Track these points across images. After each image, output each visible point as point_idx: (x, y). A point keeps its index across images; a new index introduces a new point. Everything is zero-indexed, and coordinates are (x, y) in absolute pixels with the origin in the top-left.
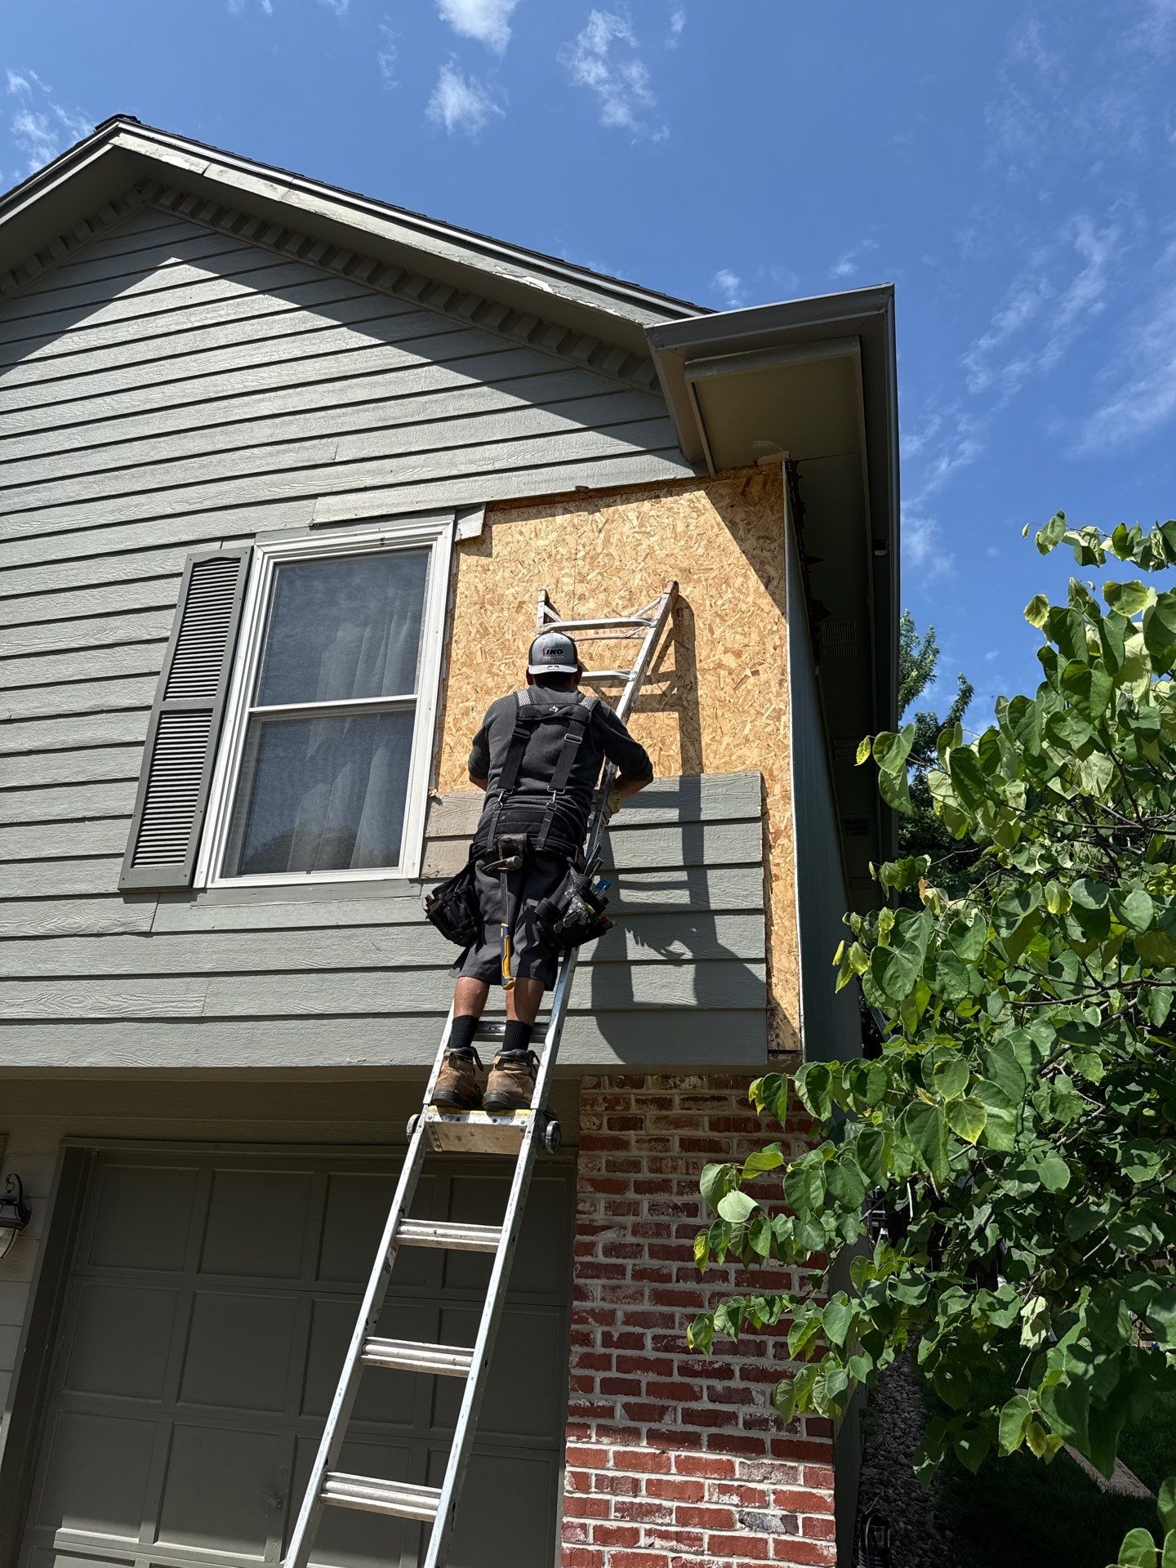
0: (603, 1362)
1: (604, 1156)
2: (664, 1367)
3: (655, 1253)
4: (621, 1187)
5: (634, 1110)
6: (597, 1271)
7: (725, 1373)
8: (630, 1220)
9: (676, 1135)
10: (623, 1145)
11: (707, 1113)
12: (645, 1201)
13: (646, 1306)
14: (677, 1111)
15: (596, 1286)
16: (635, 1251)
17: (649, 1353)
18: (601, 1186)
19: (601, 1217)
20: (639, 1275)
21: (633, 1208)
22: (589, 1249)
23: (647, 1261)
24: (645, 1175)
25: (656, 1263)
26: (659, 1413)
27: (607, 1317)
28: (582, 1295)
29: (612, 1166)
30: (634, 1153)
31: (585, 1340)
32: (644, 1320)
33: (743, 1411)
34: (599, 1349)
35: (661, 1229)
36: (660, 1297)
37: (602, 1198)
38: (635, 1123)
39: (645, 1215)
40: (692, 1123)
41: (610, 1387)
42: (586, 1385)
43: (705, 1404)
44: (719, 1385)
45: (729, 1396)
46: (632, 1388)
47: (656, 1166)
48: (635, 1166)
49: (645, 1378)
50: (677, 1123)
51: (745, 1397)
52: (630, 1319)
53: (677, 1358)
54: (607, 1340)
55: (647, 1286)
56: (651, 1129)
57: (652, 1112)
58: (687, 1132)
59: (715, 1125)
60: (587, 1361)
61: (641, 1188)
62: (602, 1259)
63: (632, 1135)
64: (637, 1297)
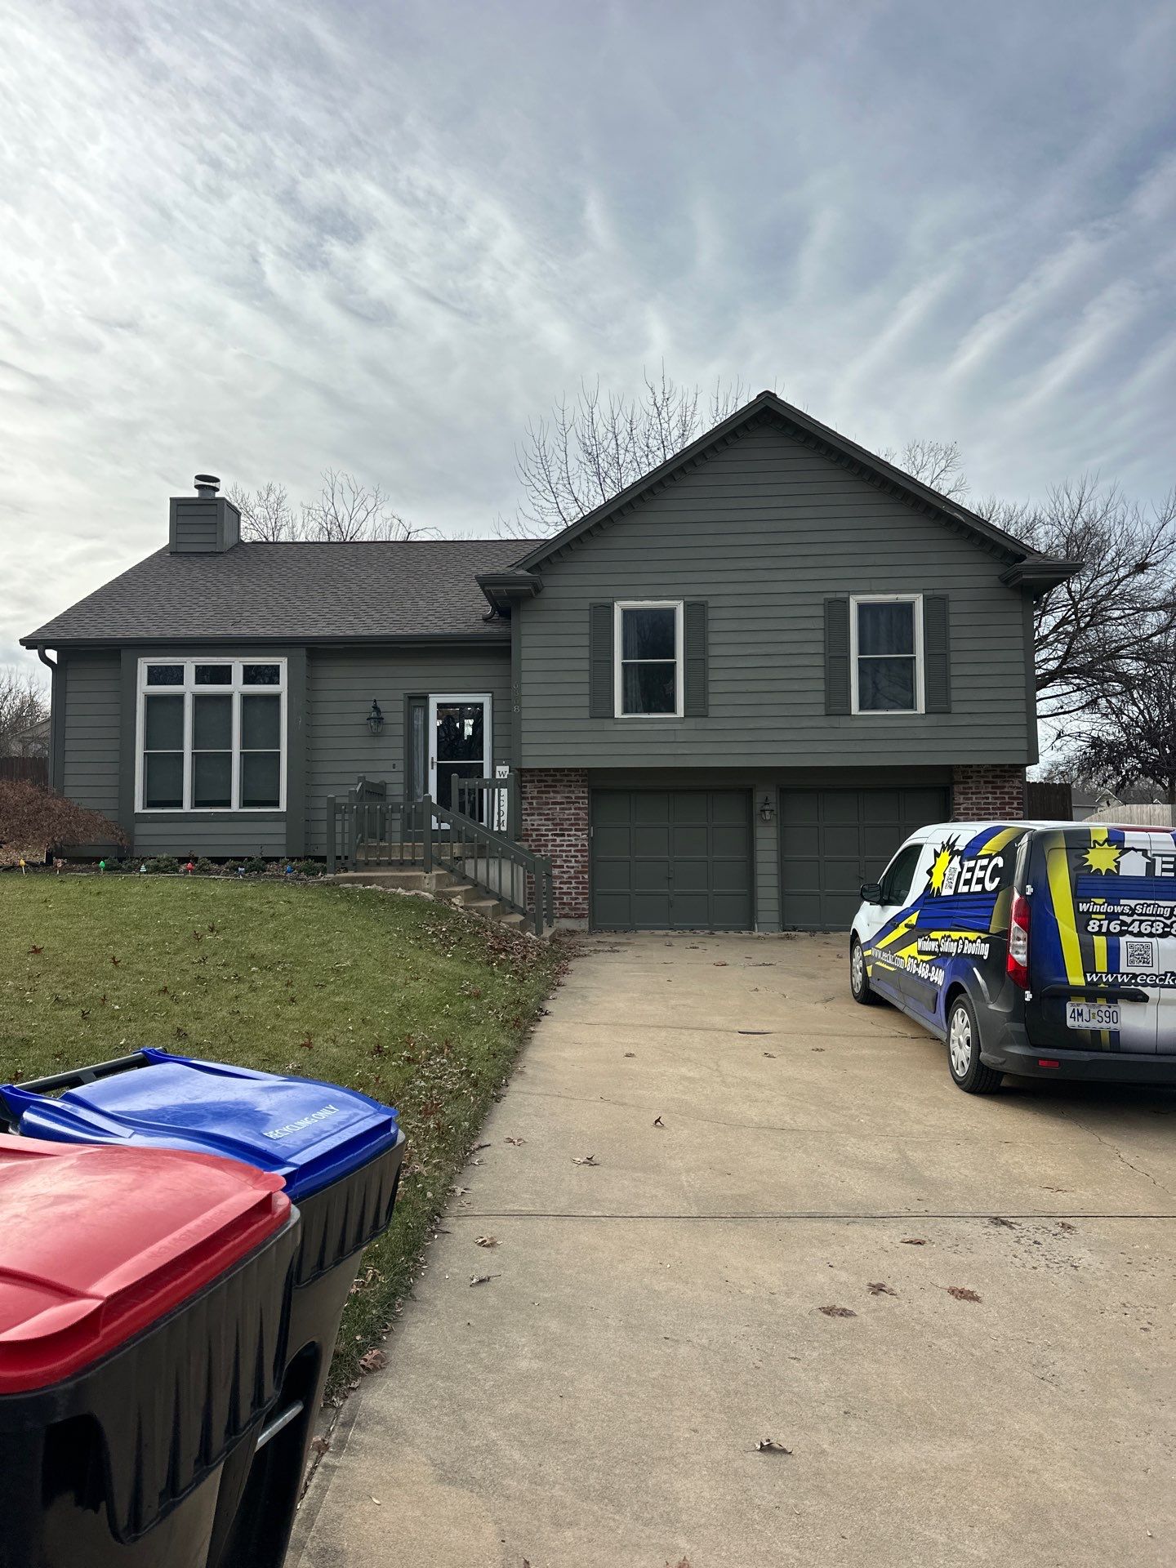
5: (970, 774)
6: (962, 814)
8: (970, 801)
11: (990, 774)
12: (974, 796)
14: (982, 774)
15: (961, 818)
16: (972, 809)
18: (961, 793)
19: (961, 801)
20: (973, 814)
21: (971, 799)
22: (959, 809)
23: (975, 811)
24: (974, 790)
25: (978, 812)
29: (964, 788)
30: (970, 785)
35: (979, 803)
37: (962, 797)
38: (971, 777)
39: (974, 800)
40: (987, 777)
47: (977, 788)
48: (971, 788)
50: (982, 777)
55: (975, 817)
56: (974, 779)
57: (976, 774)
58: (985, 779)
59: (993, 777)
62: (962, 811)
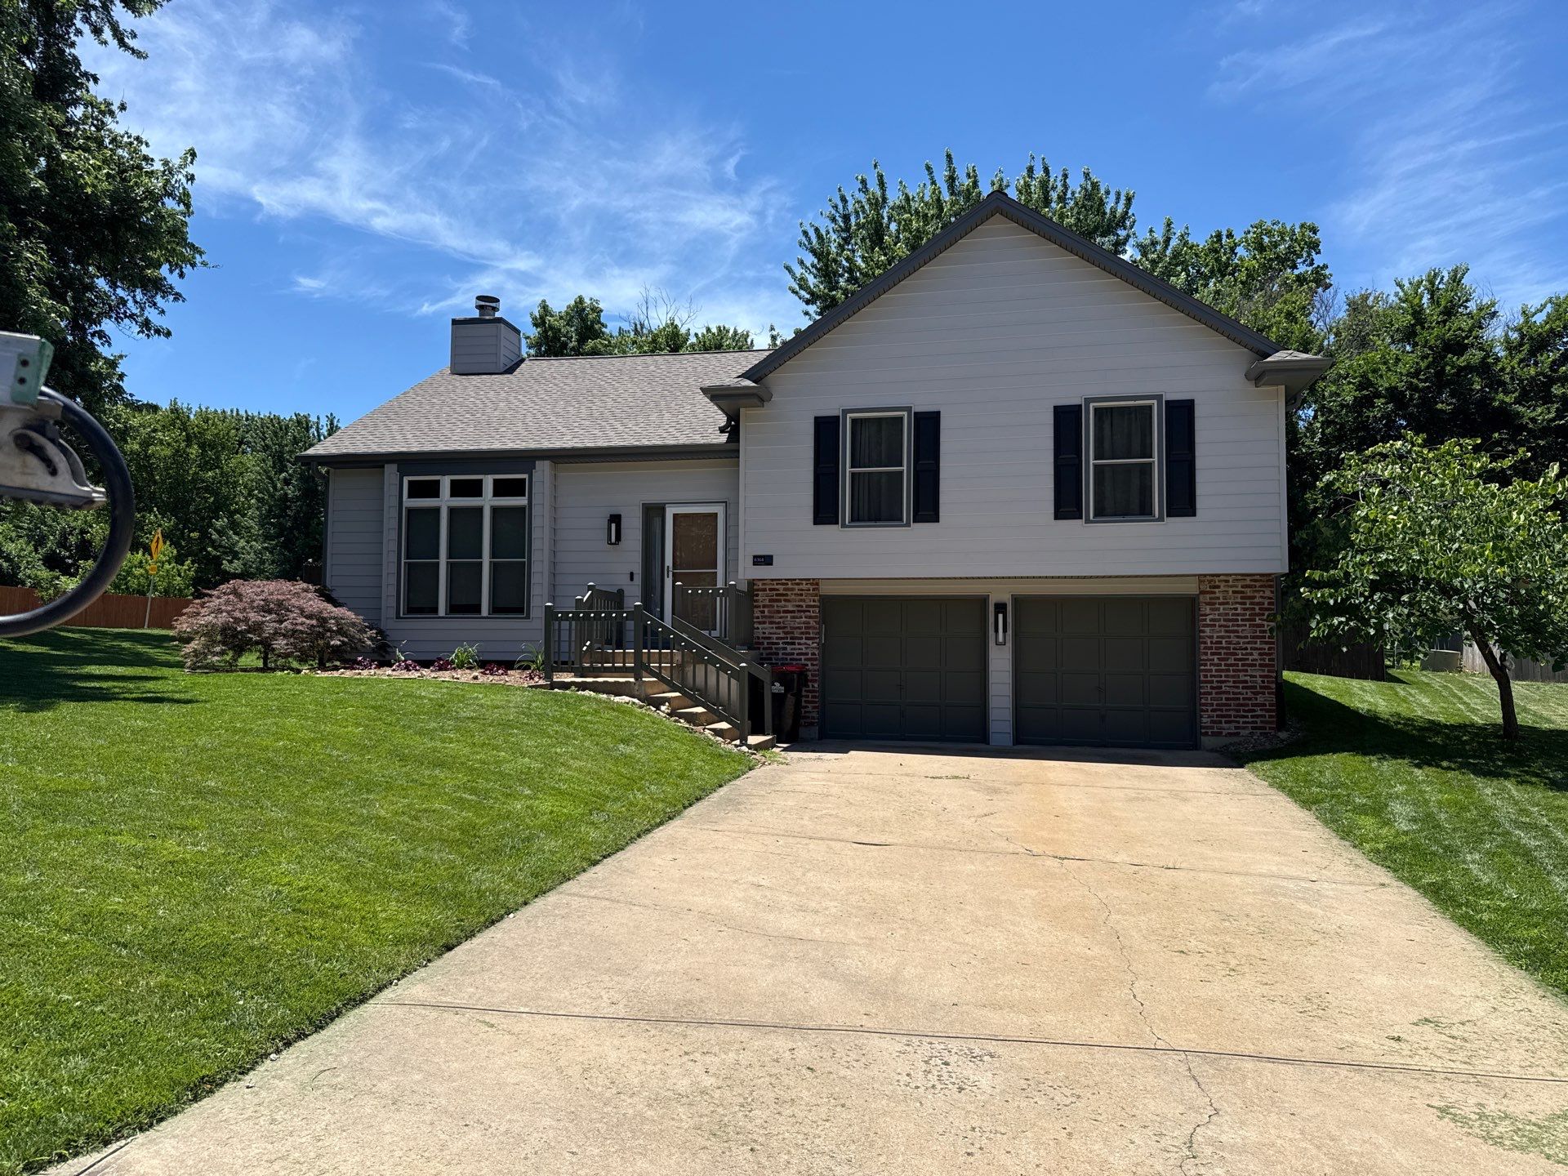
0: (1211, 648)
1: (1208, 596)
2: (1229, 648)
3: (1225, 620)
4: (1214, 604)
5: (1217, 583)
6: (1208, 626)
7: (1246, 649)
9: (1231, 590)
10: (1215, 593)
11: (1240, 584)
13: (1223, 634)
14: (1231, 583)
15: (1207, 629)
16: (1220, 620)
17: (1224, 645)
18: (1207, 604)
19: (1208, 612)
20: (1220, 626)
21: (1218, 609)
23: (1222, 623)
24: (1221, 600)
25: (1225, 623)
26: (1228, 659)
27: (1212, 637)
28: (1204, 632)
29: (1210, 598)
30: (1217, 595)
31: (1205, 643)
32: (1222, 637)
33: (1250, 657)
34: (1209, 645)
35: (1227, 614)
36: (1226, 631)
37: (1208, 607)
38: (1218, 587)
39: (1221, 611)
40: (1236, 586)
41: (1212, 654)
42: (1206, 654)
43: (1240, 656)
44: (1244, 652)
45: (1247, 654)
46: (1220, 654)
47: (1225, 598)
48: (1219, 598)
49: (1223, 651)
50: (1231, 587)
51: (1252, 654)
52: (1218, 637)
53: (1232, 646)
54: (1212, 642)
55: (1223, 629)
56: (1222, 588)
57: (1224, 584)
58: (1234, 589)
59: (1242, 587)
60: (1205, 648)
61: (1220, 604)
63: (1217, 590)
64: (1220, 631)
